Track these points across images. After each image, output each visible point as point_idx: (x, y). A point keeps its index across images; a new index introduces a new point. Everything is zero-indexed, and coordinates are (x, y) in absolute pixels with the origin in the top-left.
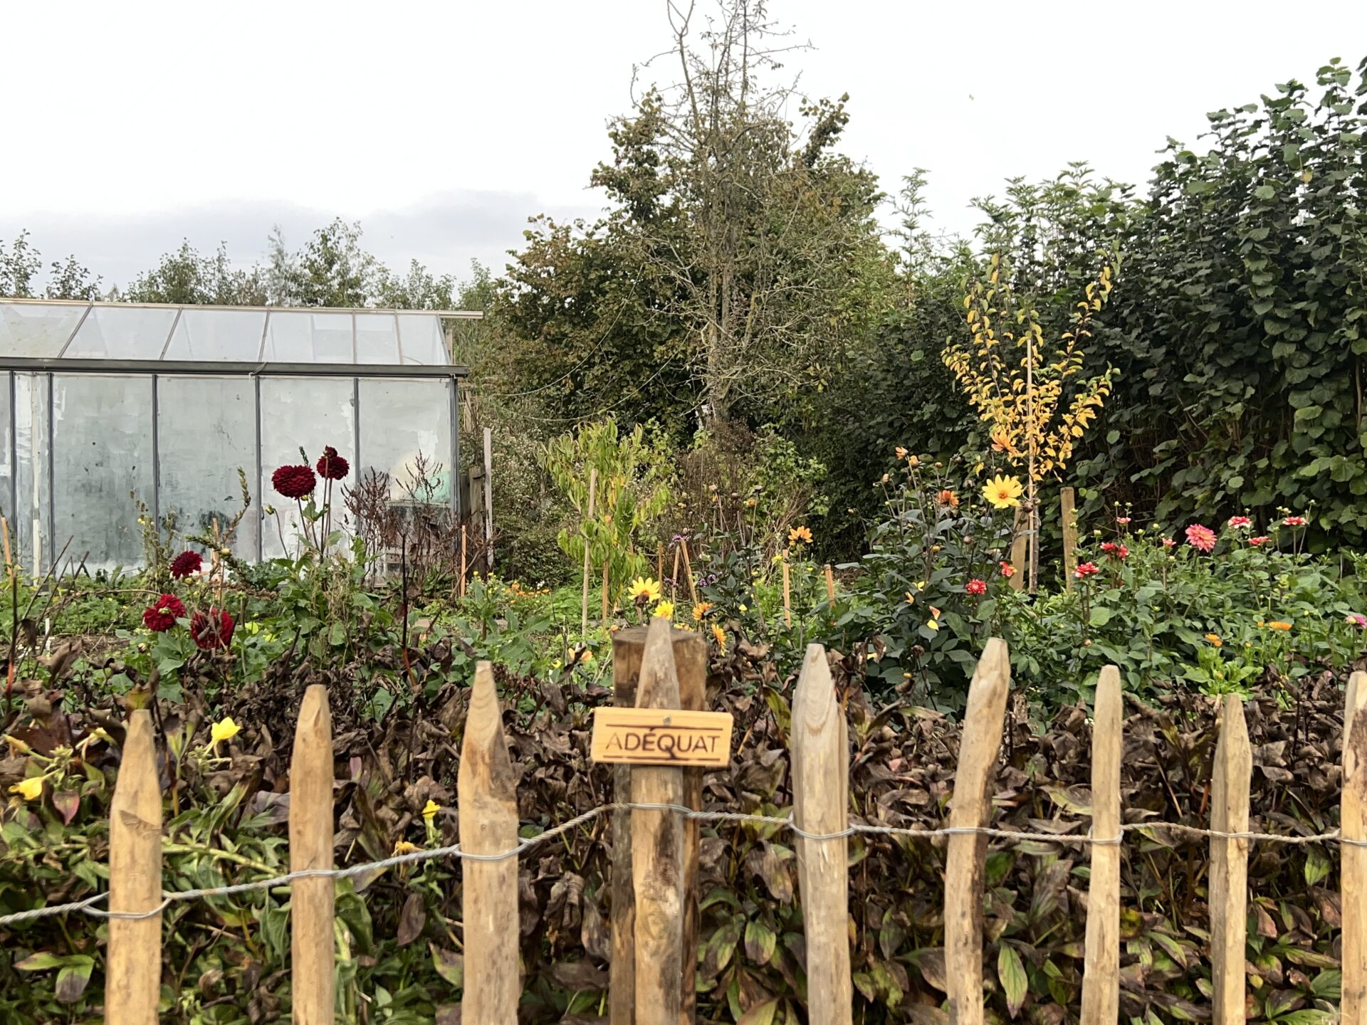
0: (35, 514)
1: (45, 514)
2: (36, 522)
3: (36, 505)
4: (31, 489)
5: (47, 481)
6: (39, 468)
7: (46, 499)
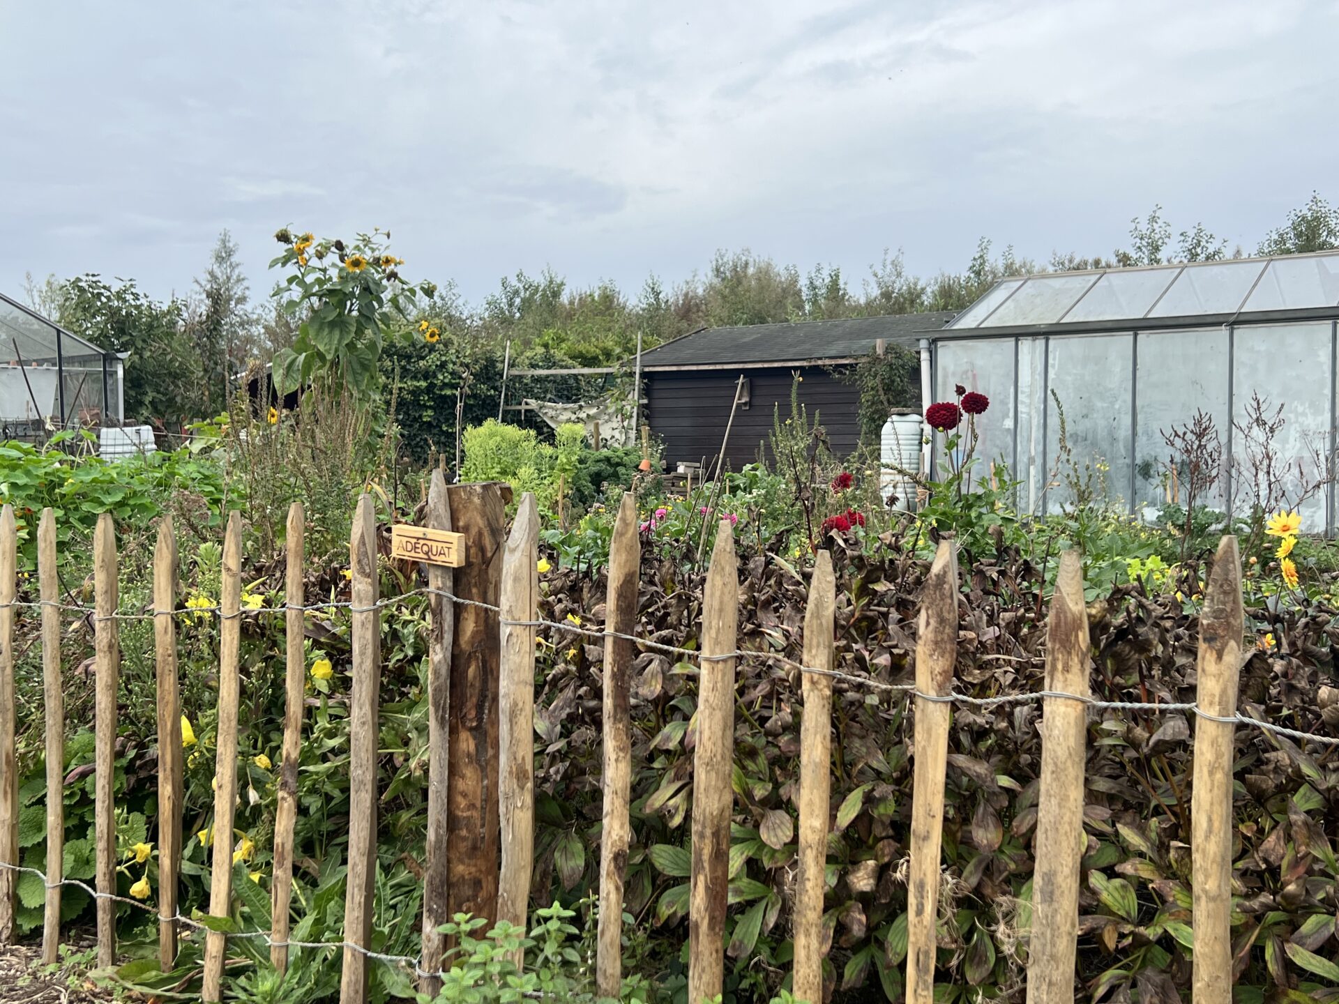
0: (1031, 461)
1: (1039, 461)
2: (1032, 468)
3: (1033, 453)
4: (1029, 440)
5: (1042, 431)
6: (1037, 420)
7: (1041, 448)
